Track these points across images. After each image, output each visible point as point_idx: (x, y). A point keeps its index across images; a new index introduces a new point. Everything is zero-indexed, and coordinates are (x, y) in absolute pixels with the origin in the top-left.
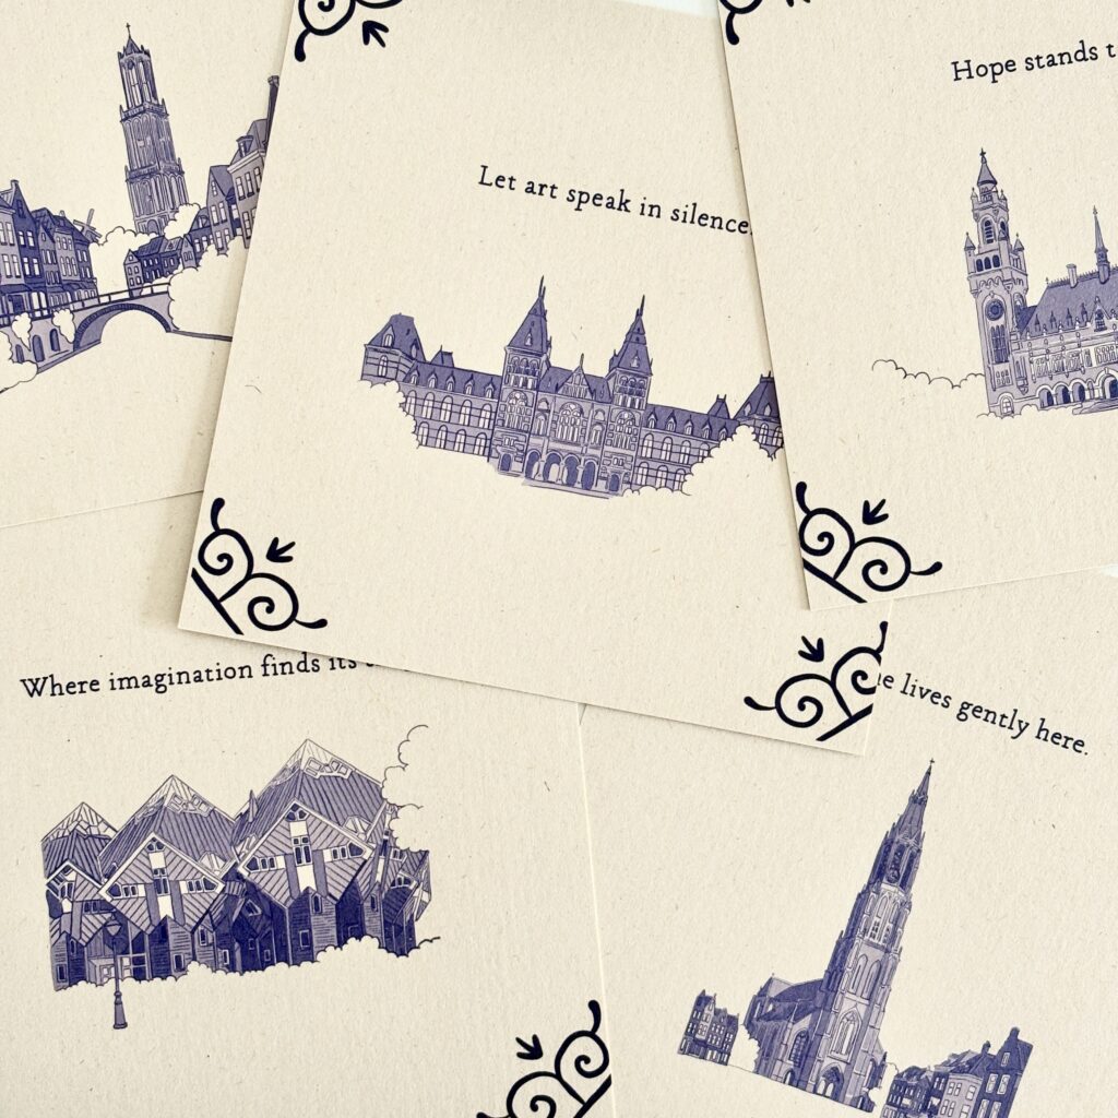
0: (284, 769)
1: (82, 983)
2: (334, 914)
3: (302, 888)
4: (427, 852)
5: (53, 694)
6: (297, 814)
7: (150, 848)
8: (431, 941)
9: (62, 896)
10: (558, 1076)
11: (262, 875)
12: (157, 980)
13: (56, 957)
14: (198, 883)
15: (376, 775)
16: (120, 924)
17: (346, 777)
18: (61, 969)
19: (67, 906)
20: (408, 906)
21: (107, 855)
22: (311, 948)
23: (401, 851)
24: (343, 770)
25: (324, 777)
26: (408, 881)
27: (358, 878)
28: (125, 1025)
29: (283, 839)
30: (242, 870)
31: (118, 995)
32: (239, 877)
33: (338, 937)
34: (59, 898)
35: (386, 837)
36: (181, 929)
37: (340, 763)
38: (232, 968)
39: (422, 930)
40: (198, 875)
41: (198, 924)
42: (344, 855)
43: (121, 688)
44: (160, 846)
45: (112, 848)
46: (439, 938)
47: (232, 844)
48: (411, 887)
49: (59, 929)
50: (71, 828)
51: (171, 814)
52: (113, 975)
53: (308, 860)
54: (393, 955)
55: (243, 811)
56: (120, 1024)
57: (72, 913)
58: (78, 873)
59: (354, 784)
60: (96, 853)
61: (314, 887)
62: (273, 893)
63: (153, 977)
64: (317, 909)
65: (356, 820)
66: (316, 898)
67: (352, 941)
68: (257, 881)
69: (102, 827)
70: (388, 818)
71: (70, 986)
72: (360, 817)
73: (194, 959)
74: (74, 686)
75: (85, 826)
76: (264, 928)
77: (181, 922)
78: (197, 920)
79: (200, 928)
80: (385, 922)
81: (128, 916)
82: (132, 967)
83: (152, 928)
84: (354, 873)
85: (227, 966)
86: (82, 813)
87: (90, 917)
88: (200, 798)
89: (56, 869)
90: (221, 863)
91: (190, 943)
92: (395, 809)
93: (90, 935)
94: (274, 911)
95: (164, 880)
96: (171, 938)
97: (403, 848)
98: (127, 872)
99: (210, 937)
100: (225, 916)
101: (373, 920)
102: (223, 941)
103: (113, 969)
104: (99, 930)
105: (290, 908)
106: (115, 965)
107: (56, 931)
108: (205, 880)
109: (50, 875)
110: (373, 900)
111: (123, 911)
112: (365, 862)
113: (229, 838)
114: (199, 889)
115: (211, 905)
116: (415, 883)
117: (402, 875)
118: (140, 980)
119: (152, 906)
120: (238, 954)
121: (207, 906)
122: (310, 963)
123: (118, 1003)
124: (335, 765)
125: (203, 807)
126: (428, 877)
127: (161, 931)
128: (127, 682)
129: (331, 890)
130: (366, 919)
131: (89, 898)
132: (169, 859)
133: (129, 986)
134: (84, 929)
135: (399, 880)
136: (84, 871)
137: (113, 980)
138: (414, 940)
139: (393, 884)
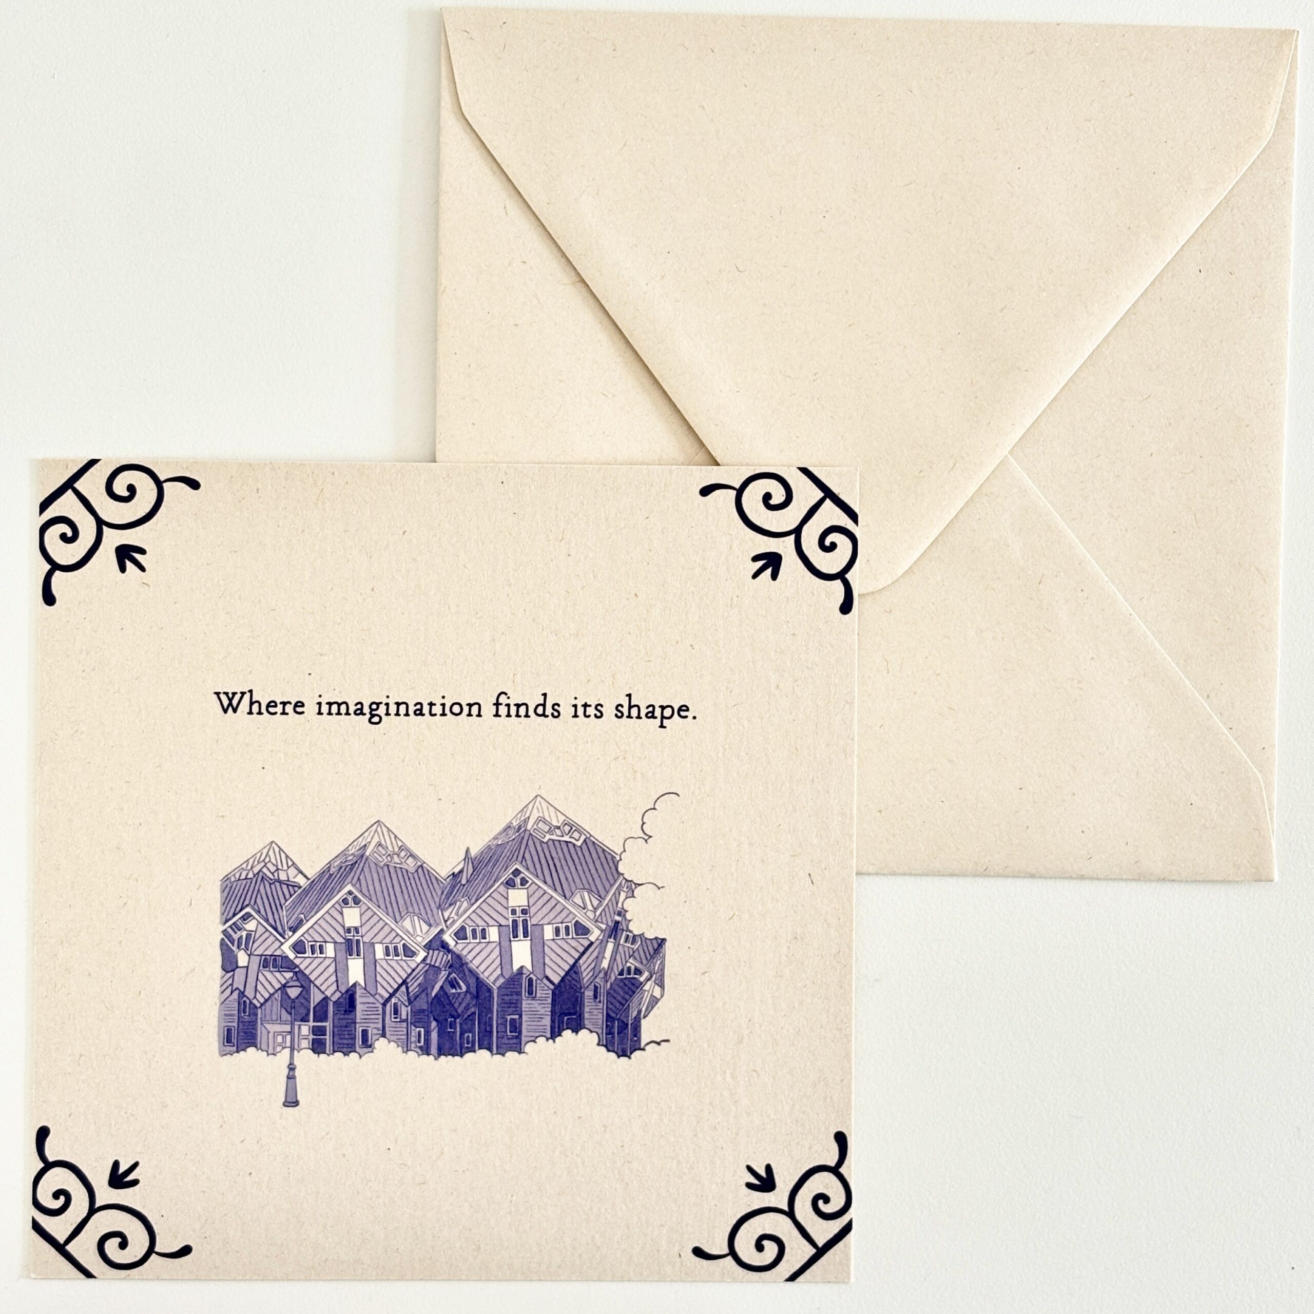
0: (509, 827)
1: (251, 1050)
2: (550, 1000)
3: (516, 967)
4: (664, 940)
5: (250, 713)
6: (518, 880)
7: (345, 901)
8: (659, 1043)
9: (239, 947)
10: (790, 1213)
11: (470, 947)
12: (339, 1055)
13: (225, 1015)
14: (396, 948)
15: (614, 846)
16: (302, 986)
17: (579, 843)
18: (229, 1031)
19: (242, 959)
20: (636, 999)
21: (295, 905)
22: (519, 1037)
23: (634, 936)
24: (576, 835)
25: (553, 841)
26: (638, 971)
27: (581, 961)
28: (296, 1103)
29: (500, 908)
30: (448, 938)
31: (292, 1068)
32: (444, 946)
33: (552, 1028)
34: (234, 948)
35: (617, 918)
36: (371, 1000)
37: (573, 827)
38: (425, 1050)
39: (649, 1029)
40: (397, 940)
41: (392, 995)
42: (568, 934)
43: (330, 713)
44: (357, 901)
45: (300, 899)
46: (668, 1041)
47: (439, 907)
48: (642, 979)
49: (232, 985)
50: (256, 870)
51: (373, 866)
52: (288, 1044)
53: (526, 935)
54: (613, 1055)
55: (456, 871)
56: (292, 1102)
57: (247, 967)
58: (259, 922)
59: (587, 854)
60: (283, 901)
61: (530, 968)
62: (482, 968)
63: (334, 1052)
64: (531, 992)
65: (586, 894)
66: (530, 981)
67: (567, 1033)
68: (464, 953)
69: (292, 872)
70: (623, 895)
71: (238, 1052)
72: (590, 891)
73: (384, 1035)
74: (276, 706)
75: (273, 869)
76: (467, 1008)
77: (373, 992)
78: (391, 991)
79: (393, 1000)
80: (608, 1015)
81: (312, 977)
82: (311, 1037)
83: (338, 995)
84: (577, 955)
85: (420, 1048)
86: (271, 853)
87: (268, 975)
88: (408, 850)
89: (234, 915)
90: (425, 927)
91: (380, 1017)
92: (632, 887)
93: (267, 995)
94: (481, 990)
95: (358, 941)
96: (359, 1007)
97: (636, 932)
98: (316, 927)
99: (404, 1012)
100: (424, 989)
101: (593, 1011)
102: (418, 1017)
103: (289, 1038)
104: (277, 991)
105: (499, 988)
106: (291, 1032)
107: (228, 987)
108: (404, 945)
109: (227, 921)
110: (596, 988)
111: (307, 972)
112: (592, 943)
113: (437, 900)
114: (397, 955)
115: (409, 975)
116: (646, 974)
117: (632, 963)
118: (319, 1053)
119: (340, 970)
120: (434, 1035)
121: (404, 976)
122: (516, 1054)
123: (291, 1077)
124: (567, 828)
125: (410, 860)
126: (662, 969)
127: (349, 1000)
128: (337, 707)
129: (549, 972)
130: (587, 1009)
131: (268, 952)
132: (365, 918)
133: (305, 1058)
134: (260, 987)
135: (629, 969)
136: (267, 920)
137: (288, 1051)
138: (639, 1040)
139: (621, 973)
